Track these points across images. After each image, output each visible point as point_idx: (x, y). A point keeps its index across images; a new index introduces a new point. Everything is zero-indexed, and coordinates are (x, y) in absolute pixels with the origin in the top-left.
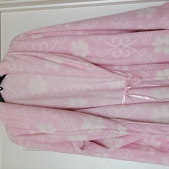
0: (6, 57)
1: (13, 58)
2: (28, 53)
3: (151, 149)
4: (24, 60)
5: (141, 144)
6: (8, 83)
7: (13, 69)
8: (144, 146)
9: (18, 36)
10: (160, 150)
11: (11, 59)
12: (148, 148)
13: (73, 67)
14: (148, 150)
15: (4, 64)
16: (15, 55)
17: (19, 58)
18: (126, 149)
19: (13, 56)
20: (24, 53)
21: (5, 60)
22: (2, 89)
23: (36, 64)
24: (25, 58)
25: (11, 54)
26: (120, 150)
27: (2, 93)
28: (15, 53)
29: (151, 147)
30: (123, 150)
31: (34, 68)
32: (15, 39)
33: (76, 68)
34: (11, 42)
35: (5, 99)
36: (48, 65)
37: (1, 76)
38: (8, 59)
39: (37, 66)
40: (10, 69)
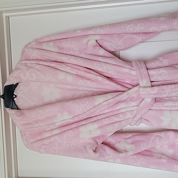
0: (19, 65)
1: (26, 67)
2: (41, 63)
3: (163, 156)
4: (37, 69)
5: (153, 151)
6: (21, 90)
7: (26, 78)
8: (157, 153)
9: (30, 43)
10: (172, 158)
11: (24, 68)
12: (160, 155)
13: (86, 78)
14: (160, 158)
15: (17, 73)
16: (28, 63)
17: (32, 67)
18: (139, 156)
19: (26, 65)
20: (37, 62)
21: (17, 69)
22: (16, 96)
23: (50, 74)
24: (38, 67)
25: (24, 62)
26: (133, 157)
27: (16, 100)
28: (27, 62)
29: (163, 154)
30: (135, 156)
31: (48, 77)
32: (26, 46)
33: (89, 79)
34: (23, 50)
35: (19, 107)
36: (61, 76)
37: (14, 84)
38: (20, 67)
39: (50, 76)
40: (23, 78)
